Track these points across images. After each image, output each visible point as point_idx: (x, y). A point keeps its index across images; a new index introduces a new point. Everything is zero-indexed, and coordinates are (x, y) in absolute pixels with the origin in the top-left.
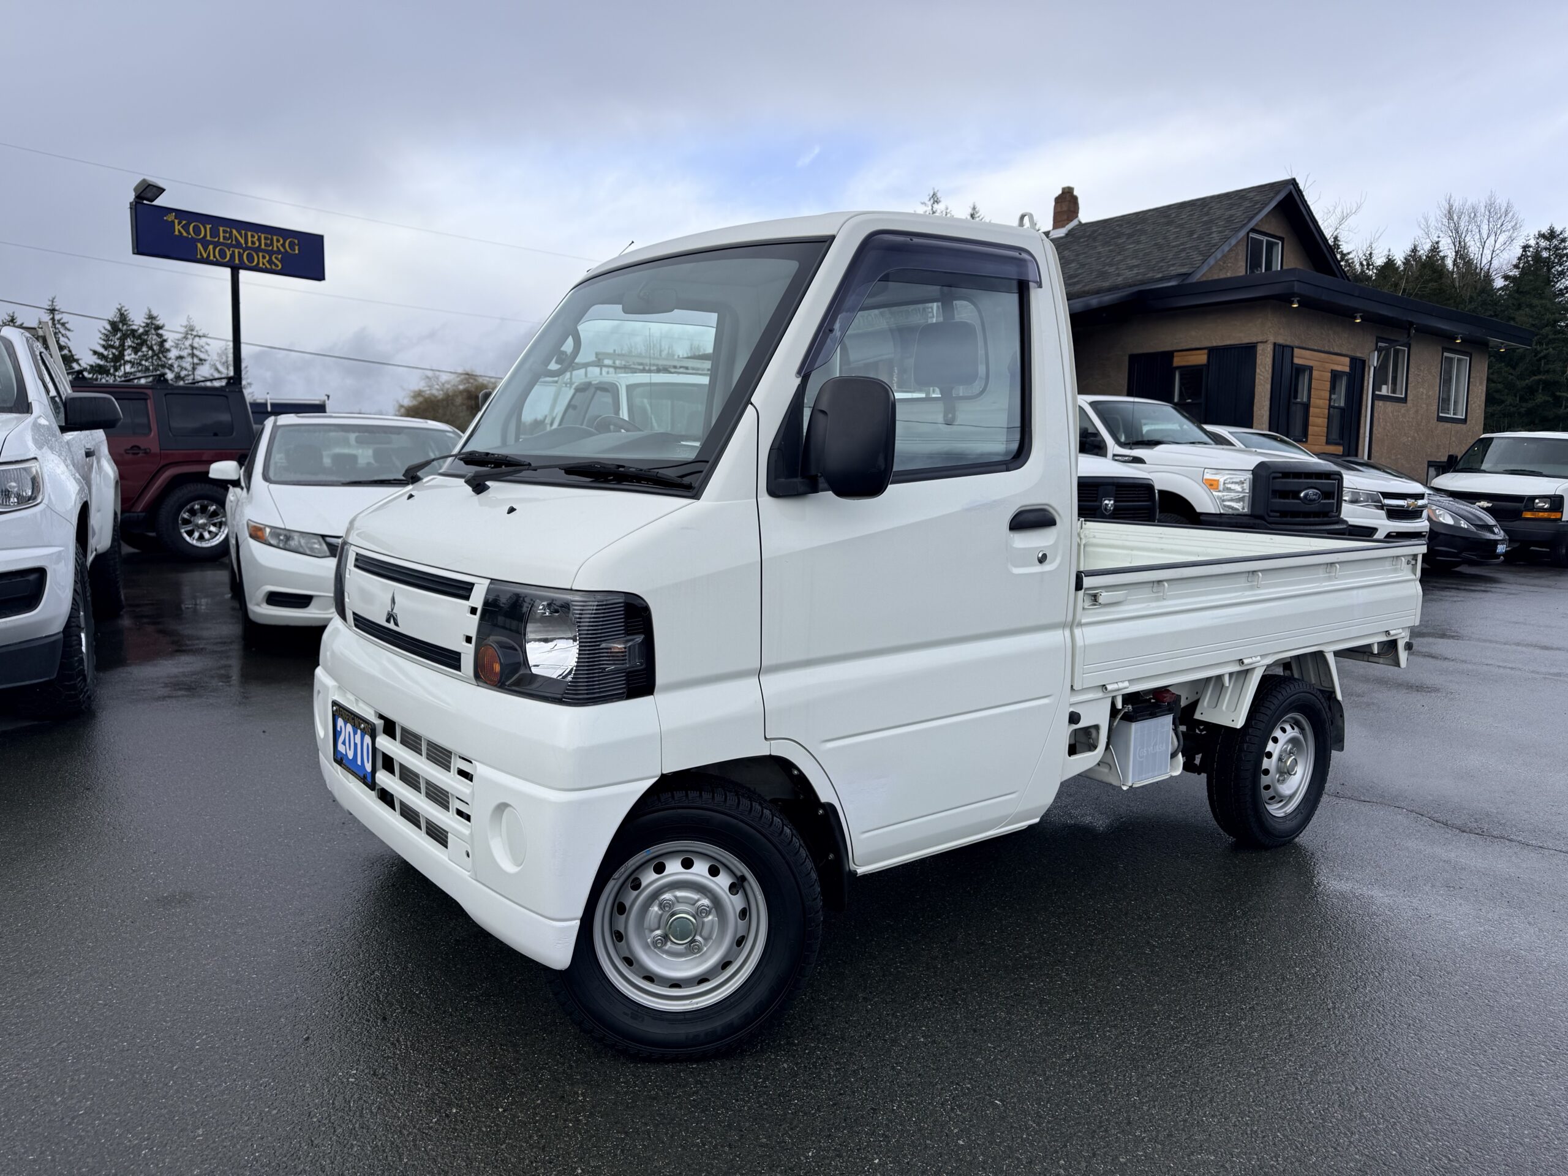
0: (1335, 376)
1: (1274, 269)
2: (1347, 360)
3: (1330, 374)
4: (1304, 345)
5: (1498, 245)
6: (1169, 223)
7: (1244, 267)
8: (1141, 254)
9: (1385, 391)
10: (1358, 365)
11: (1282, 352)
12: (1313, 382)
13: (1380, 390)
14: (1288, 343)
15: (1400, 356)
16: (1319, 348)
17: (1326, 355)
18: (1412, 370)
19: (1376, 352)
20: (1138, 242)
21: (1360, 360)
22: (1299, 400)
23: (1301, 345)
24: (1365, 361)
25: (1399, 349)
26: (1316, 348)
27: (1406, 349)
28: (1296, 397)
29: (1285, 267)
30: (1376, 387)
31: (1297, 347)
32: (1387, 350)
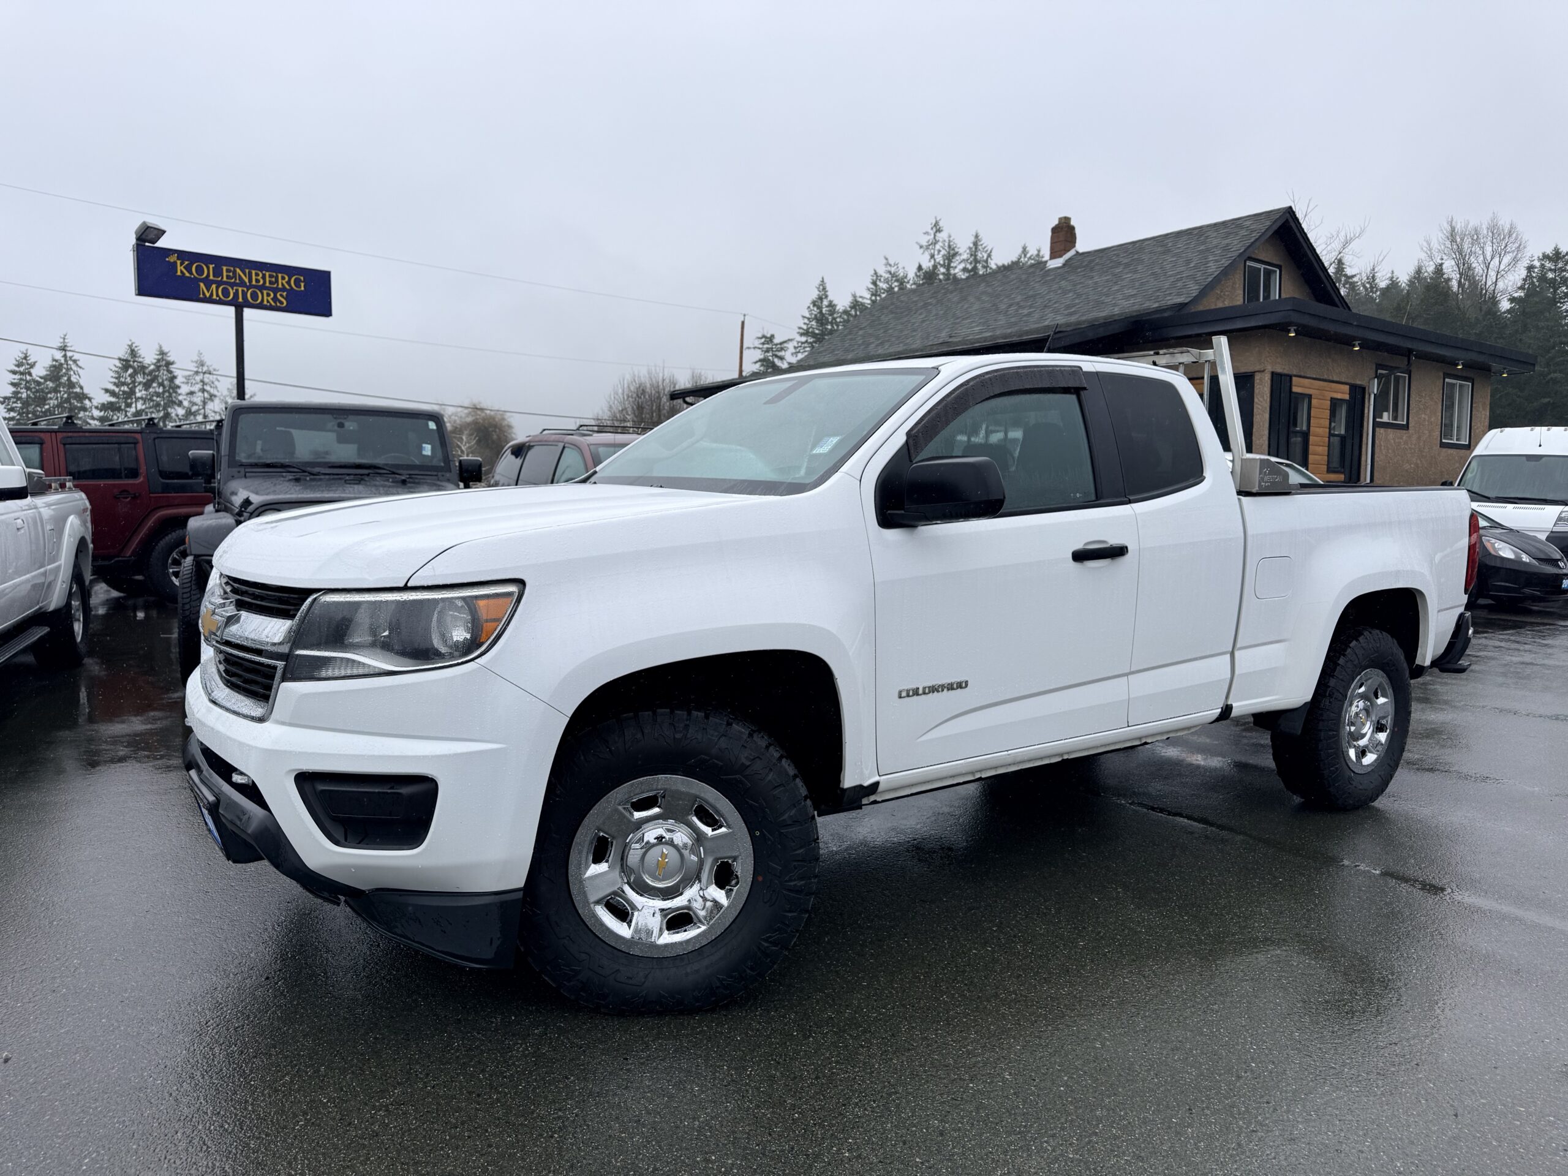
0: (1335, 404)
1: (1272, 298)
2: (1347, 388)
3: (1329, 402)
4: (1302, 374)
5: (1502, 267)
6: (1167, 251)
7: (1242, 296)
8: (1137, 284)
9: (1386, 418)
10: (1358, 393)
11: (1280, 382)
12: (1312, 409)
13: (1381, 418)
14: (1285, 372)
15: (1401, 382)
16: (1318, 377)
17: (1325, 384)
18: (1413, 396)
19: (1376, 380)
20: (1135, 272)
21: (1359, 387)
22: (1298, 429)
23: (1299, 374)
24: (1364, 389)
25: (1399, 376)
26: (1314, 376)
27: (1407, 375)
28: (1295, 425)
29: (1284, 296)
30: (1377, 414)
31: (1296, 376)
32: (1388, 377)
